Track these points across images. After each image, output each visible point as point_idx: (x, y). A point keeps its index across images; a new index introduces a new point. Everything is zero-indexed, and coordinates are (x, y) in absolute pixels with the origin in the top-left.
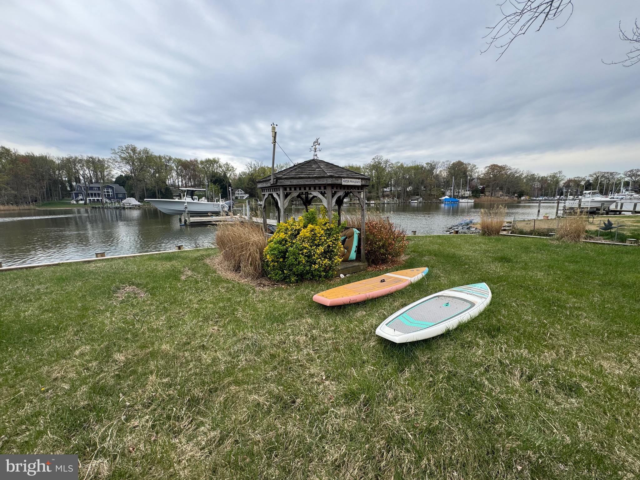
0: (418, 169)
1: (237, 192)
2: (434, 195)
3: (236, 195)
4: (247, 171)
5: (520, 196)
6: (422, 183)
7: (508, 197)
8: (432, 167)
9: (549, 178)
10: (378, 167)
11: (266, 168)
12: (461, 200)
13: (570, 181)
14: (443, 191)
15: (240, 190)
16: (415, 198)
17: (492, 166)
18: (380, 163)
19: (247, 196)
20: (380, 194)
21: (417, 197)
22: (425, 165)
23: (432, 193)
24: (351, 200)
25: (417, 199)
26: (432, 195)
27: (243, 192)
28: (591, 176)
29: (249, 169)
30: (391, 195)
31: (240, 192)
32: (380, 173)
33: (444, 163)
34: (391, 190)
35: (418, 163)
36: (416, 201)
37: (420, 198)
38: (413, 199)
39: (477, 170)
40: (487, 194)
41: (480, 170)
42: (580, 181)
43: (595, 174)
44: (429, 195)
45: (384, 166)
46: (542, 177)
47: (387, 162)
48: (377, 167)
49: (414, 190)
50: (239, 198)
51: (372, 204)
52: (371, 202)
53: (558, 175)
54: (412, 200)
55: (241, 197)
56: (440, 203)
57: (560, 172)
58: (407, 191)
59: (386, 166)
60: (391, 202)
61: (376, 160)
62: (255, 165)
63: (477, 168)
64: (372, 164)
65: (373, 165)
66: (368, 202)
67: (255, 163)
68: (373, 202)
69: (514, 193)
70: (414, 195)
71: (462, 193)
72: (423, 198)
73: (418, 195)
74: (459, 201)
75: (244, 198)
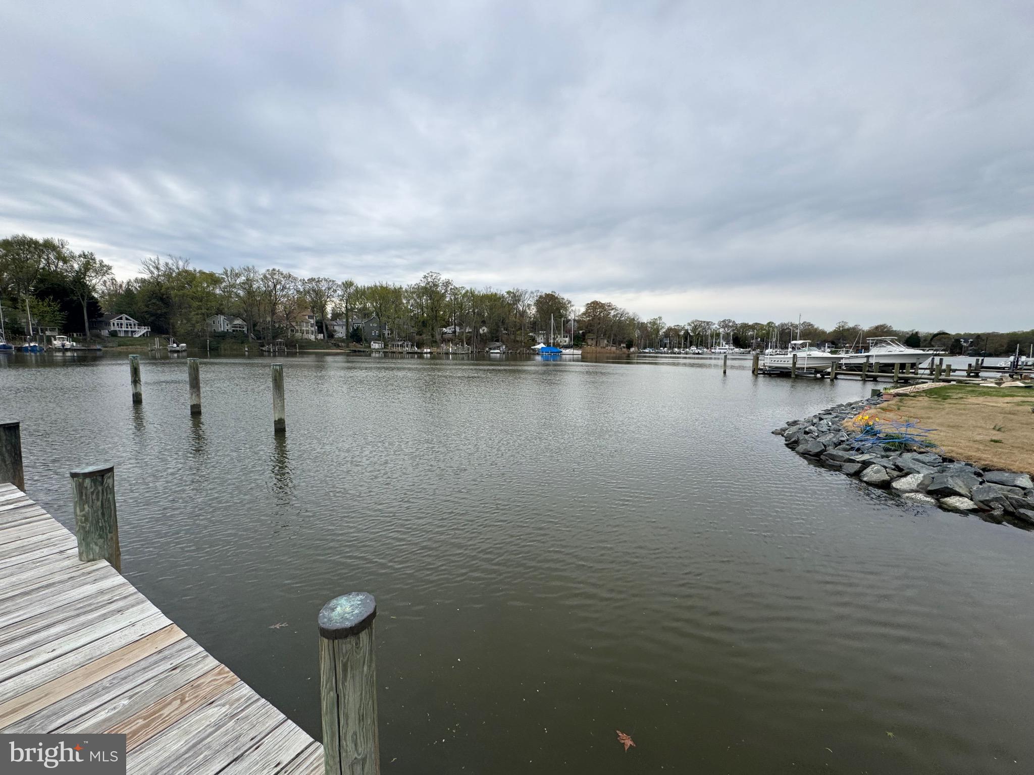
0: (493, 300)
1: (115, 321)
2: (521, 342)
3: (112, 328)
4: (146, 276)
5: (629, 346)
6: (503, 323)
7: (615, 348)
8: (516, 297)
9: (649, 325)
10: (433, 291)
11: (198, 275)
12: (564, 351)
13: (670, 329)
14: (532, 336)
15: (125, 316)
16: (495, 345)
17: (593, 303)
18: (436, 286)
19: (144, 330)
20: (438, 337)
21: (498, 344)
22: (506, 295)
23: (518, 339)
24: (386, 346)
25: (498, 348)
26: (517, 341)
28: (689, 325)
29: (152, 272)
30: (455, 339)
31: (124, 321)
32: (438, 301)
33: (532, 293)
34: (455, 332)
35: (494, 291)
36: (499, 351)
37: (502, 346)
38: (491, 346)
39: (573, 308)
40: (590, 342)
41: (577, 308)
42: (680, 331)
43: (693, 323)
44: (514, 341)
45: (443, 291)
46: (642, 323)
47: (447, 284)
48: (430, 291)
49: (490, 332)
50: (122, 335)
51: (426, 353)
52: (425, 350)
53: (658, 322)
54: (490, 349)
55: (126, 332)
56: (534, 354)
57: (660, 318)
58: (480, 334)
59: (446, 291)
60: (460, 351)
61: (430, 280)
62: (170, 266)
63: (573, 306)
64: (423, 285)
65: (425, 288)
66: (419, 351)
67: (170, 262)
68: (429, 350)
69: (620, 342)
70: (492, 341)
71: (559, 339)
72: (506, 347)
73: (497, 341)
74: (561, 352)
75: (137, 336)
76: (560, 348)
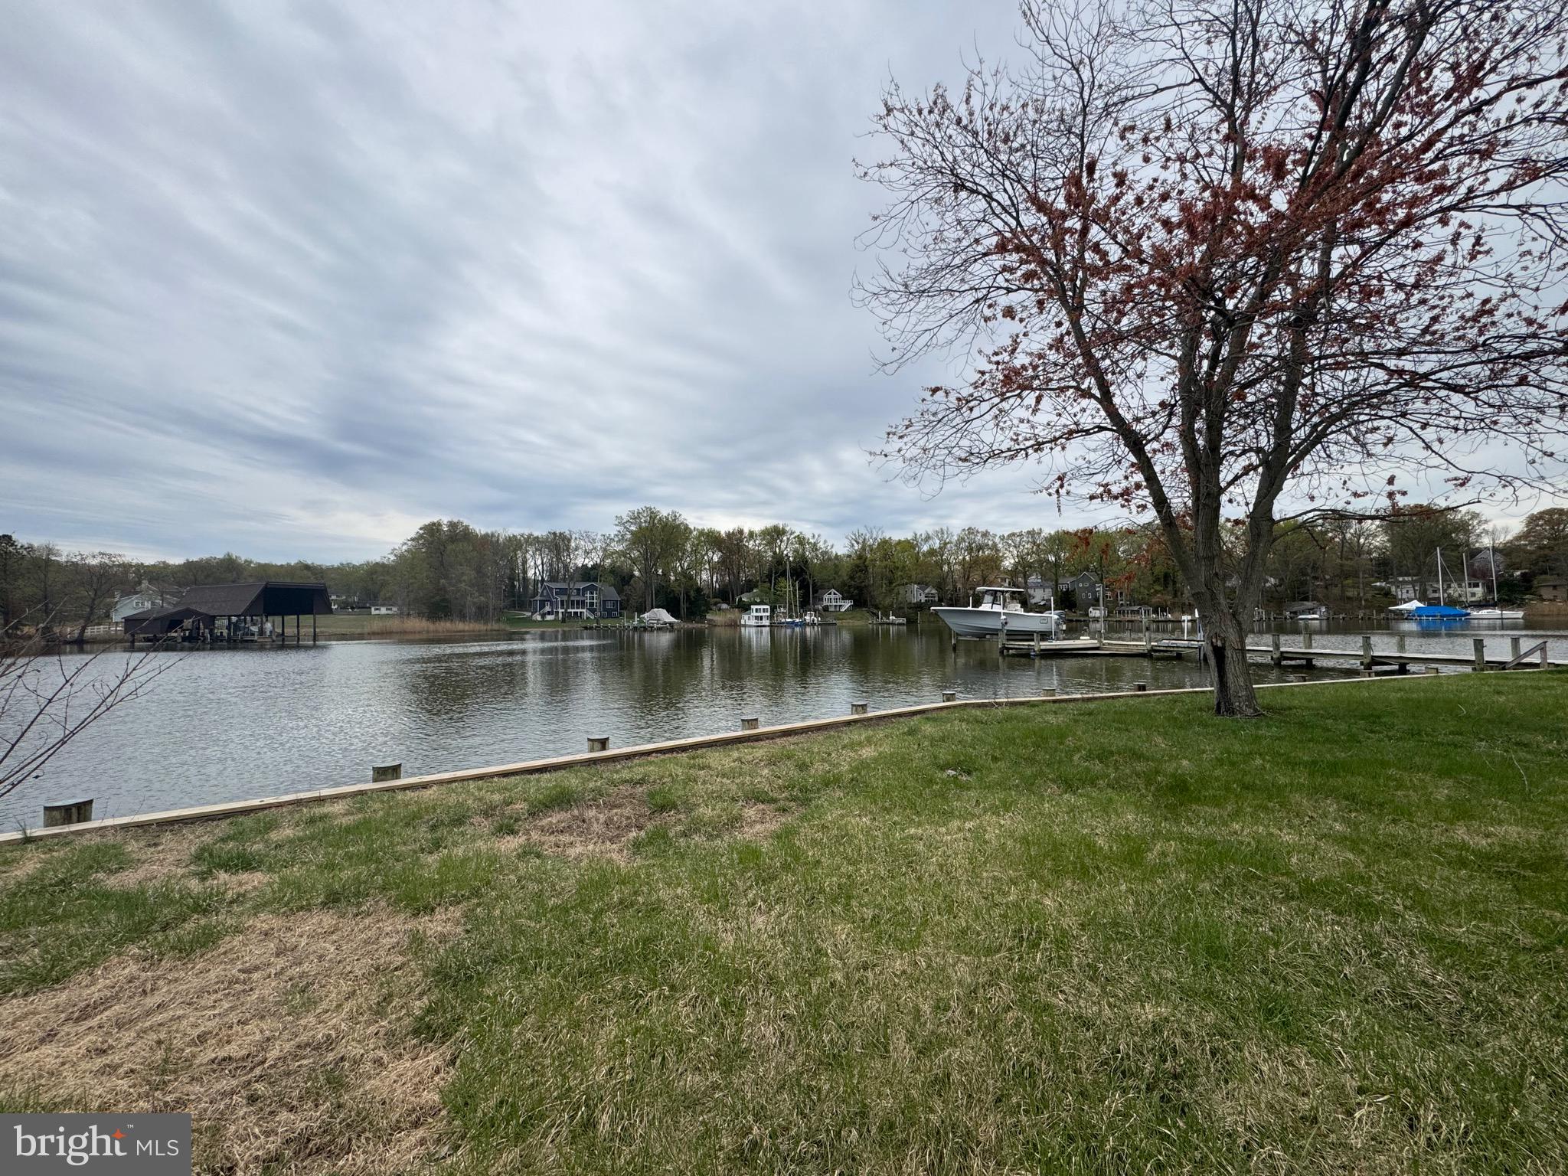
1: (826, 596)
2: (1361, 599)
3: (825, 603)
4: (849, 550)
12: (1477, 613)
14: (1383, 588)
15: (833, 590)
16: (1303, 607)
19: (847, 604)
21: (1309, 604)
23: (1350, 594)
25: (1312, 610)
26: (1349, 598)
27: (839, 596)
29: (854, 547)
31: (832, 596)
38: (1296, 608)
40: (1547, 593)
44: (1343, 598)
50: (832, 609)
54: (1296, 612)
55: (835, 606)
56: (1400, 621)
62: (866, 536)
70: (1294, 599)
71: (1455, 591)
72: (1328, 608)
73: (1306, 599)
74: (1469, 614)
75: (843, 610)
76: (1466, 607)
